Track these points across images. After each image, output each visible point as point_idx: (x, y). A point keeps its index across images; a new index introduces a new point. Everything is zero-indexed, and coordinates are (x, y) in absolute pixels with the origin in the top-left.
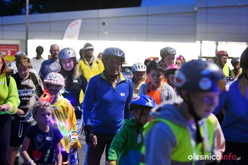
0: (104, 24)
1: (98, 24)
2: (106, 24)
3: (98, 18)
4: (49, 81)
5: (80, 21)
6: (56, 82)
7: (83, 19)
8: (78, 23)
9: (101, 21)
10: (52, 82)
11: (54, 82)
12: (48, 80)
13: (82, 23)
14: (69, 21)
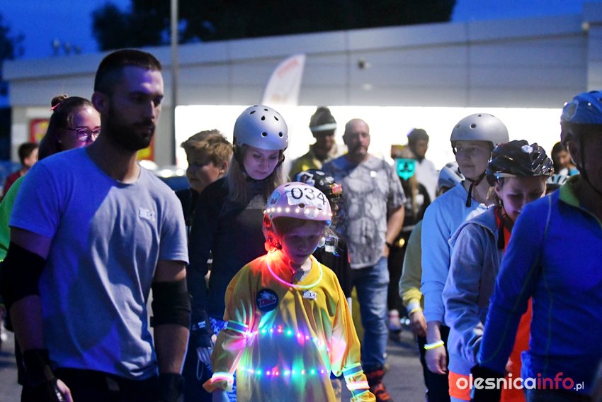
0: (361, 65)
1: (348, 65)
2: (367, 65)
3: (348, 52)
4: (298, 210)
5: (301, 59)
6: (317, 212)
7: (309, 55)
8: (295, 63)
9: (354, 60)
10: (307, 211)
11: (312, 213)
12: (293, 207)
13: (307, 65)
14: (274, 61)
